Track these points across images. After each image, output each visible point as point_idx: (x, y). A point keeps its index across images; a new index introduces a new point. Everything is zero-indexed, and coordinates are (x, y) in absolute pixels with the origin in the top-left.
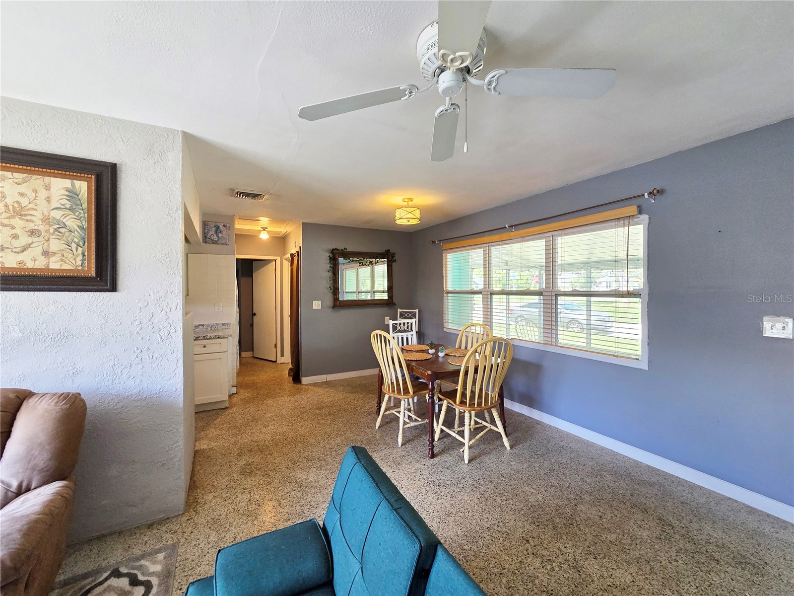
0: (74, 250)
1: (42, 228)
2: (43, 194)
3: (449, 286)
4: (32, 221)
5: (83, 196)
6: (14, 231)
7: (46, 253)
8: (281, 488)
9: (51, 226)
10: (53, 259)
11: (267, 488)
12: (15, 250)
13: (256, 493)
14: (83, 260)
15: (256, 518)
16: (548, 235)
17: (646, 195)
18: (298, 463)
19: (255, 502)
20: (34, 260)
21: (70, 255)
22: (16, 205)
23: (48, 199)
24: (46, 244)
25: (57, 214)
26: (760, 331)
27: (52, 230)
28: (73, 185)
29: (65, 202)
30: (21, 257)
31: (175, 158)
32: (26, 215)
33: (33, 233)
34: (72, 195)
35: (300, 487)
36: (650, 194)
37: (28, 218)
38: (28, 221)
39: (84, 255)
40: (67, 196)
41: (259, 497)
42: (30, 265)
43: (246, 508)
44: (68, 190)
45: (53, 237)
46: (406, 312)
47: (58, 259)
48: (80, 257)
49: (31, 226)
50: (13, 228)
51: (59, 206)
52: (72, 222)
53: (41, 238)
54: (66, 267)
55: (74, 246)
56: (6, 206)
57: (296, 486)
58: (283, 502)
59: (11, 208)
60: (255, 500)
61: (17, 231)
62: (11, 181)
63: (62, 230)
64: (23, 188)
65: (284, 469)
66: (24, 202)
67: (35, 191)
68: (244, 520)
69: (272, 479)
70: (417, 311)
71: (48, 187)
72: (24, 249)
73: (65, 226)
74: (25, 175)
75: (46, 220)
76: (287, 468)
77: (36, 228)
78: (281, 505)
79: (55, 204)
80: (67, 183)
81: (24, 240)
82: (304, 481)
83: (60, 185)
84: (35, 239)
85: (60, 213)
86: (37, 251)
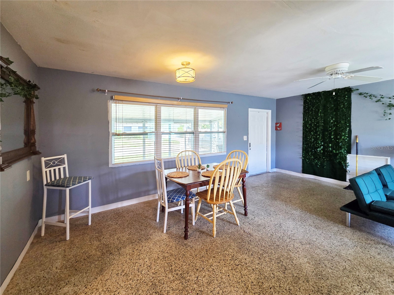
8: (332, 275)
11: (342, 285)
13: (354, 291)
15: (369, 278)
18: (295, 275)
19: (361, 287)
35: (320, 264)
41: (355, 287)
43: (372, 289)
57: (320, 267)
58: (341, 268)
60: (359, 287)
65: (311, 284)
68: (379, 285)
69: (330, 287)
76: (308, 281)
78: (344, 268)
82: (311, 264)
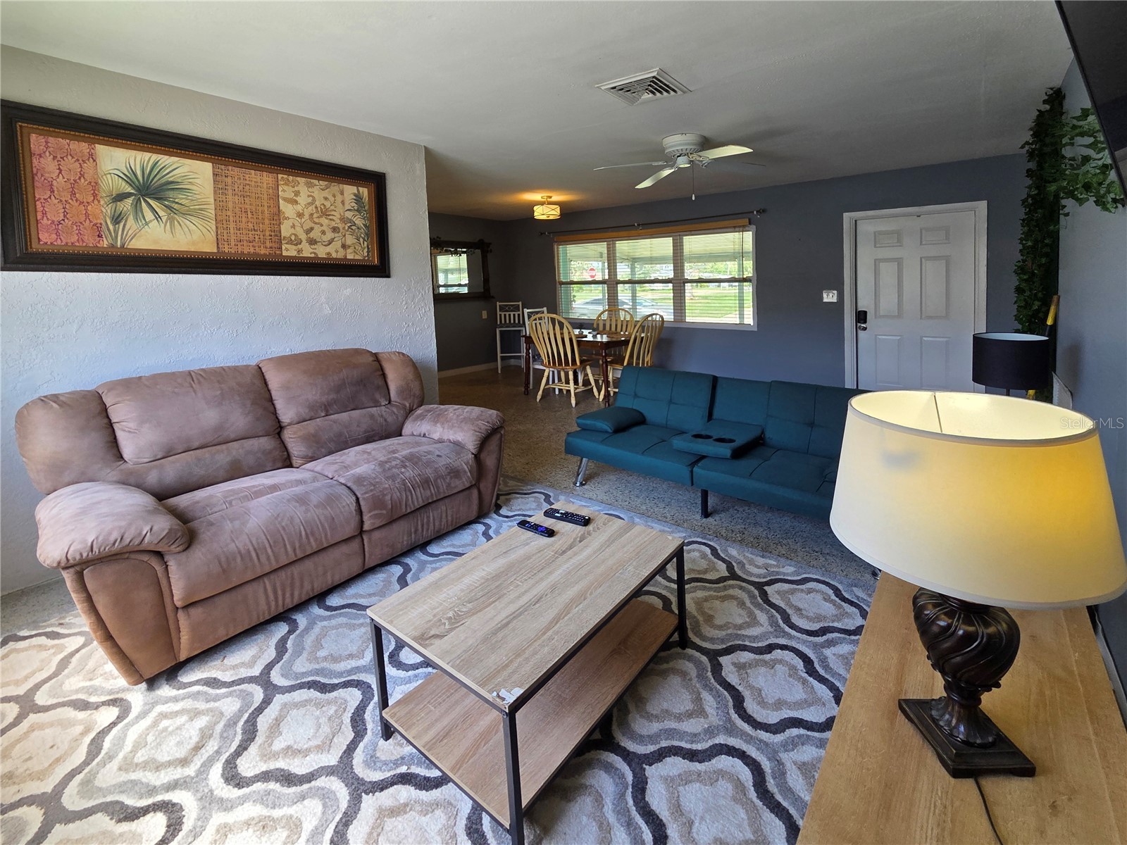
0: (362, 243)
1: (340, 226)
2: (339, 198)
3: (562, 278)
4: (334, 220)
5: (365, 199)
6: (323, 228)
7: (344, 246)
9: (346, 224)
10: (349, 251)
12: (324, 243)
14: (368, 252)
16: (677, 234)
17: (755, 212)
20: (337, 252)
21: (360, 248)
22: (323, 207)
23: (343, 203)
24: (343, 239)
25: (349, 215)
26: (822, 298)
27: (347, 228)
28: (358, 190)
29: (354, 204)
30: (328, 249)
31: (420, 170)
32: (329, 215)
33: (335, 230)
34: (358, 198)
36: (757, 212)
37: (331, 217)
38: (331, 220)
39: (368, 248)
40: (355, 200)
42: (334, 255)
44: (355, 195)
45: (348, 233)
46: (507, 305)
47: (352, 251)
48: (366, 250)
49: (333, 224)
50: (322, 225)
51: (350, 208)
52: (359, 222)
53: (340, 234)
54: (357, 257)
55: (361, 240)
56: (316, 207)
59: (319, 209)
61: (324, 228)
62: (318, 187)
63: (354, 228)
64: (326, 194)
66: (328, 204)
67: (334, 196)
70: (520, 303)
71: (342, 193)
72: (330, 242)
73: (355, 225)
74: (327, 183)
75: (343, 220)
77: (336, 225)
79: (347, 207)
80: (353, 189)
81: (330, 235)
83: (350, 190)
84: (336, 235)
85: (352, 213)
86: (337, 244)
